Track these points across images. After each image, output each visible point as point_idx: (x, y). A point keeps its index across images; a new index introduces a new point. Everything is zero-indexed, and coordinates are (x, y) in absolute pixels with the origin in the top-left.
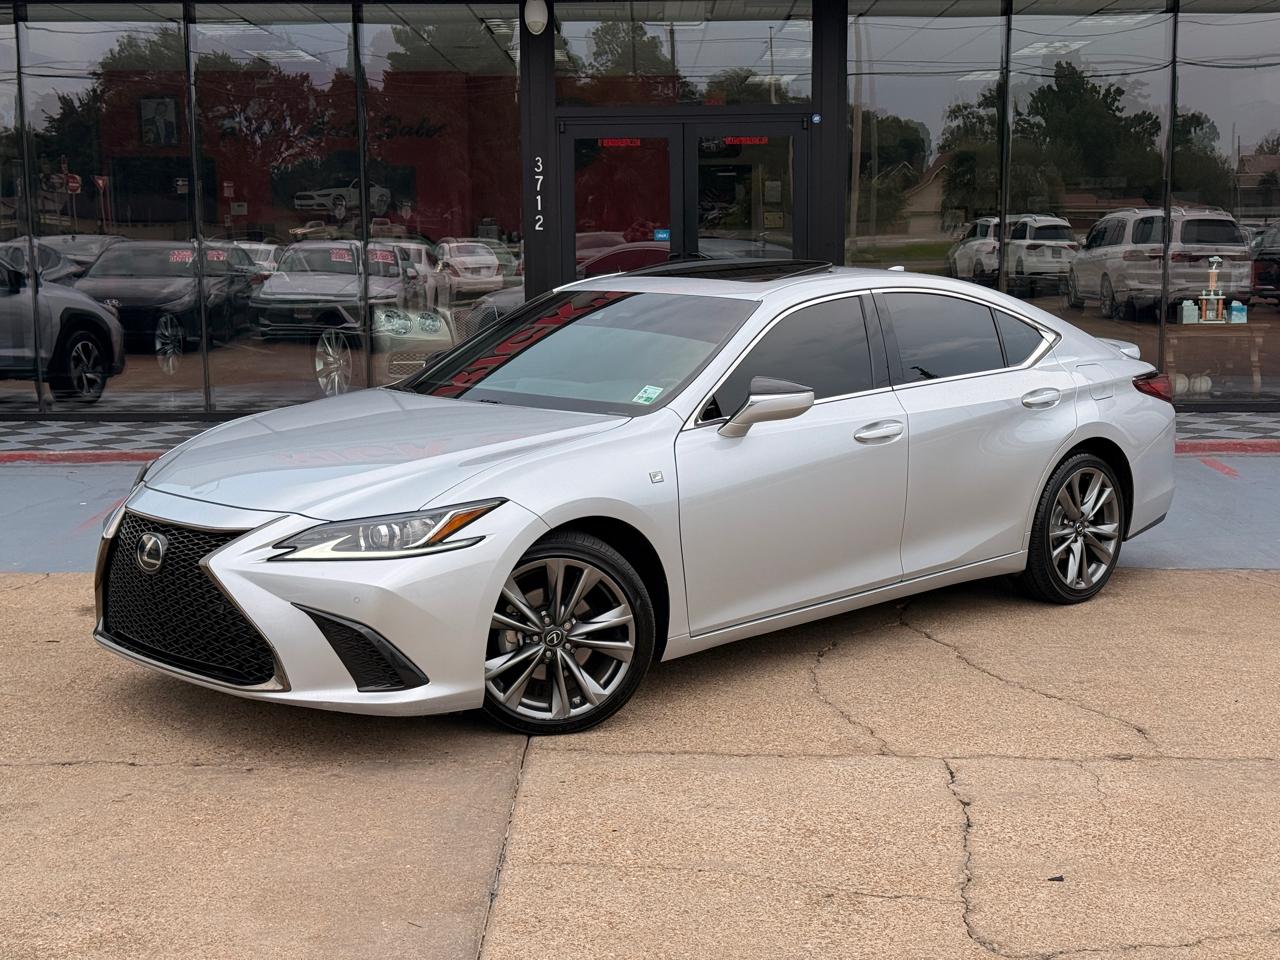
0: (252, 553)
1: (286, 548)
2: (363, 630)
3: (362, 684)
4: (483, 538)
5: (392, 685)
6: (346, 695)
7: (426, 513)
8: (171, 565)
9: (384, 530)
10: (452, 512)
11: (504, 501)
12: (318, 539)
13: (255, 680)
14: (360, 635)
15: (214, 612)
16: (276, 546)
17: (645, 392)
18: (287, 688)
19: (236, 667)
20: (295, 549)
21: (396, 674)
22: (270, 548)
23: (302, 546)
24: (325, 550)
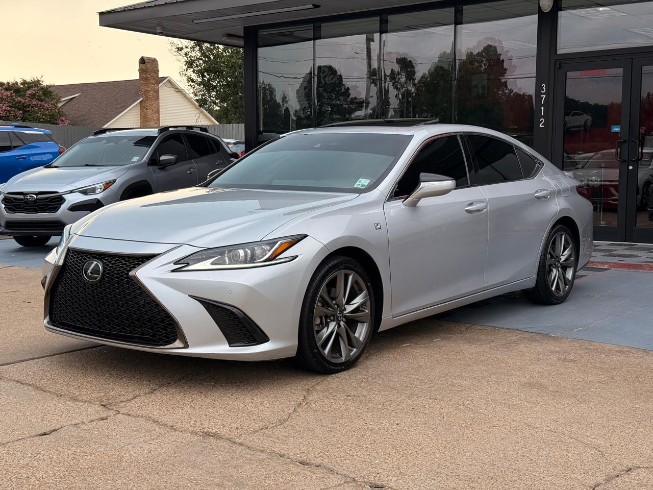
0: (161, 268)
1: (182, 264)
2: (235, 310)
3: (232, 342)
4: (297, 257)
5: (249, 342)
6: (222, 349)
7: (265, 242)
8: (107, 277)
9: (241, 252)
10: (280, 242)
11: (306, 236)
12: (201, 259)
13: (163, 342)
14: (232, 313)
15: (137, 303)
16: (176, 263)
17: (360, 182)
18: (186, 346)
19: (152, 336)
20: (188, 264)
21: (252, 336)
22: (172, 264)
23: (193, 262)
24: (207, 264)
